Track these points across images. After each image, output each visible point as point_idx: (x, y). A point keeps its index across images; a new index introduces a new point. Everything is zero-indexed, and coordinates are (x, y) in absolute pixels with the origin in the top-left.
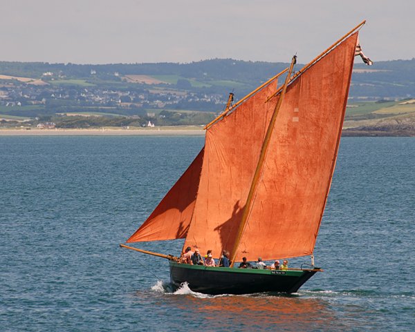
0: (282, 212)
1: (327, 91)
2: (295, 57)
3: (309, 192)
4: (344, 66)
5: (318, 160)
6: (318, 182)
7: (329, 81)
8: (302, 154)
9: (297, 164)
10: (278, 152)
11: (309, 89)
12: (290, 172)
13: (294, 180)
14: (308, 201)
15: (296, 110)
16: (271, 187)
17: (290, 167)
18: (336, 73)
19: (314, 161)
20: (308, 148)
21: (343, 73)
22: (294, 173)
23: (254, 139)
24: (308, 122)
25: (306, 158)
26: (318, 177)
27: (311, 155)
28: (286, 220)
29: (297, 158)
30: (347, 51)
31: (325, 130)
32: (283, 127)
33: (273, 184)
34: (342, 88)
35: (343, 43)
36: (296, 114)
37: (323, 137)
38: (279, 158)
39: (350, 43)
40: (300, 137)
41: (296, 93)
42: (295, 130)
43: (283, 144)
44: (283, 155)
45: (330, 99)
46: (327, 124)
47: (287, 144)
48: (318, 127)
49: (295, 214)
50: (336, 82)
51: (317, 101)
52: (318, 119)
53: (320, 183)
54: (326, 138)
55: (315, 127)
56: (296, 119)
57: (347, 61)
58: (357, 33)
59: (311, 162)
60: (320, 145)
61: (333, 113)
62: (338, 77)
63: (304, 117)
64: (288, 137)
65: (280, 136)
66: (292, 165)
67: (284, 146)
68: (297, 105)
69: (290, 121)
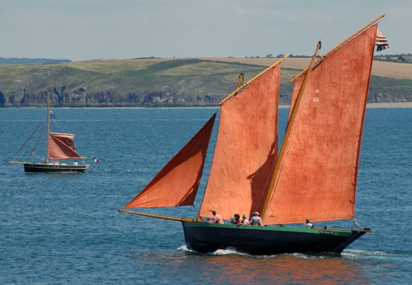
0: (305, 182)
1: (346, 76)
2: (320, 43)
3: (331, 165)
4: (364, 54)
5: (339, 137)
6: (341, 156)
7: (348, 67)
8: (321, 132)
9: (317, 140)
10: (300, 129)
11: (330, 73)
12: (311, 147)
13: (314, 154)
14: (332, 173)
15: (317, 91)
16: (294, 159)
17: (310, 143)
18: (355, 60)
19: (334, 138)
20: (328, 126)
21: (363, 60)
22: (314, 149)
23: (260, 117)
24: (327, 102)
25: (325, 135)
26: (340, 152)
27: (331, 133)
28: (310, 190)
29: (317, 135)
30: (367, 40)
31: (345, 111)
32: (304, 106)
33: (295, 157)
34: (362, 74)
35: (364, 33)
36: (317, 95)
37: (343, 117)
38: (300, 134)
39: (370, 33)
40: (319, 116)
41: (318, 75)
42: (315, 109)
43: (304, 122)
44: (304, 132)
45: (349, 83)
46: (347, 106)
47: (308, 122)
48: (337, 107)
49: (319, 184)
50: (356, 68)
51: (337, 84)
52: (337, 101)
53: (344, 157)
54: (346, 118)
55: (334, 108)
56: (316, 100)
57: (366, 50)
58: (376, 25)
59: (331, 139)
60: (340, 123)
61: (352, 96)
62: (358, 64)
63: (324, 98)
64: (309, 115)
65: (302, 114)
66: (313, 141)
67: (306, 123)
68: (318, 87)
69: (311, 101)
